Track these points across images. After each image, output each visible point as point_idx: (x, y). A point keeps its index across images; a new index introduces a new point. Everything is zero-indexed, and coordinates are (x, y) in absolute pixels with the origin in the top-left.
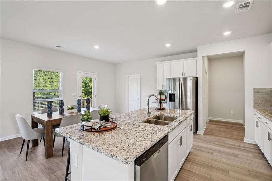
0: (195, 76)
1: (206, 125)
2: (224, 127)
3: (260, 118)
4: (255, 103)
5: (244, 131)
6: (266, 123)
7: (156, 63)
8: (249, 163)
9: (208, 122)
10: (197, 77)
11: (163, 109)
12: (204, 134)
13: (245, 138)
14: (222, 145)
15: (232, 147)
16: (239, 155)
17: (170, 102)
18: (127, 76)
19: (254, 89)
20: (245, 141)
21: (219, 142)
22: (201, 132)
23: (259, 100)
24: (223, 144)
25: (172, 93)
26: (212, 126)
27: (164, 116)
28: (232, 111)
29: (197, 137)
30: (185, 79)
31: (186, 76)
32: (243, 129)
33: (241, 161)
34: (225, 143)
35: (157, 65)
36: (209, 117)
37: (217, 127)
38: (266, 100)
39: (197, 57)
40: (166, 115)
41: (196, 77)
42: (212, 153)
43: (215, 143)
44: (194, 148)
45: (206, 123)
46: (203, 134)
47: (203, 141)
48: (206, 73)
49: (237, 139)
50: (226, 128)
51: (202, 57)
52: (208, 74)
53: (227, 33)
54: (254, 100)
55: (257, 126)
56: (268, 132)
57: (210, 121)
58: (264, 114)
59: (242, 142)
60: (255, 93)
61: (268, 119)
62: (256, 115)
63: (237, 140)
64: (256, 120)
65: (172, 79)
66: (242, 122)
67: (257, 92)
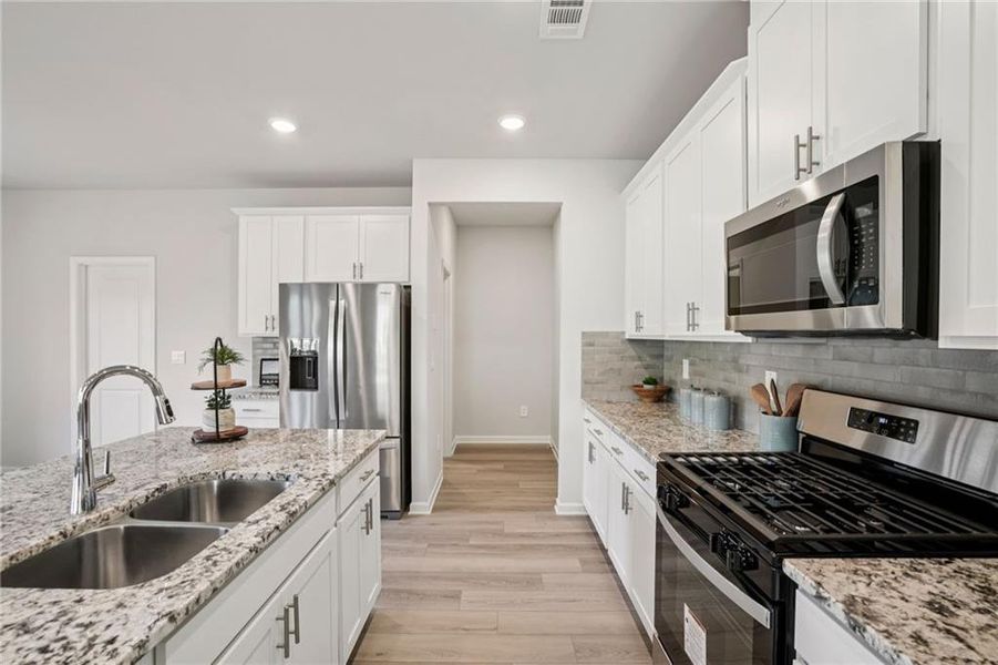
0: (404, 281)
1: (445, 469)
2: (500, 466)
3: (599, 432)
4: (585, 382)
5: (556, 472)
6: (615, 450)
7: (235, 210)
8: (572, 597)
9: (451, 453)
10: (410, 287)
11: (236, 436)
12: (435, 509)
13: (558, 500)
14: (494, 547)
15: (523, 547)
16: (544, 576)
17: (296, 394)
18: (74, 262)
19: (584, 334)
20: (558, 512)
21: (483, 533)
22: (422, 505)
23: (596, 373)
24: (497, 541)
25: (306, 348)
26: (465, 470)
27: (216, 483)
28: (523, 407)
29: (407, 527)
30: (367, 292)
31: (367, 279)
32: (554, 464)
33: (549, 600)
34: (501, 534)
35: (242, 220)
36: (457, 437)
37: (479, 471)
38: (611, 369)
39: (410, 205)
40: (229, 474)
41: (405, 287)
42: (456, 596)
43: (471, 542)
44: (388, 590)
45: (446, 459)
46: (429, 512)
47: (429, 546)
48: (446, 275)
49: (537, 509)
50: (506, 470)
51: (430, 204)
52: (451, 276)
53: (512, 123)
54: (583, 372)
55: (591, 458)
56: (624, 484)
57: (460, 449)
58: (610, 419)
59: (550, 518)
60: (586, 348)
61: (624, 438)
62: (587, 421)
63: (538, 513)
64: (588, 439)
65: (314, 290)
66: (549, 442)
67: (591, 345)
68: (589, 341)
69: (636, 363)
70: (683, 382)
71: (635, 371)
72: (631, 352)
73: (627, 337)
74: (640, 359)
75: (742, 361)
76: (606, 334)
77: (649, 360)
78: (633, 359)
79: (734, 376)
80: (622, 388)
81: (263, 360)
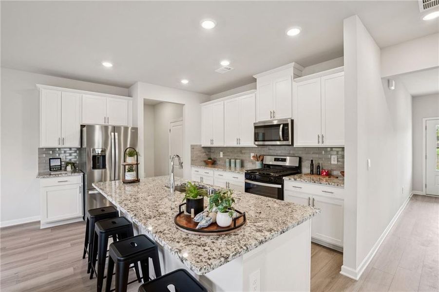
4: (192, 160)
7: (38, 86)
10: (138, 128)
19: (191, 145)
23: (194, 157)
31: (110, 124)
38: (198, 156)
54: (191, 157)
67: (193, 149)
68: (193, 147)
69: (205, 154)
70: (221, 158)
71: (204, 156)
72: (203, 150)
73: (202, 146)
74: (205, 153)
75: (243, 151)
76: (197, 145)
77: (207, 153)
78: (203, 153)
79: (241, 155)
80: (201, 161)
81: (50, 159)
